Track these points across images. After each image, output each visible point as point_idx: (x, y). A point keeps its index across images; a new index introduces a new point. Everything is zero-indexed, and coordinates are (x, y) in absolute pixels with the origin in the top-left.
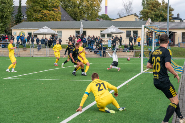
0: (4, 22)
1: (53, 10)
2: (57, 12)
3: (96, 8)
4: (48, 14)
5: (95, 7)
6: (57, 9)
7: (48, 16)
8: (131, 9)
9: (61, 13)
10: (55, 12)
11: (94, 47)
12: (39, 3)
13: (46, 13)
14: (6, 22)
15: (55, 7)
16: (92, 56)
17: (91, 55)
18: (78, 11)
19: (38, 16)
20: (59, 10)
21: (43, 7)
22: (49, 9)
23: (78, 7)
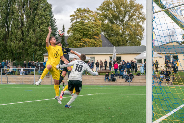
0: (43, 50)
1: (94, 38)
2: (98, 40)
3: (138, 37)
4: (88, 42)
5: (138, 35)
6: (98, 37)
7: (88, 44)
8: (174, 38)
9: (101, 40)
10: (95, 40)
11: (125, 73)
12: (79, 32)
13: (87, 41)
14: (44, 49)
15: (96, 35)
16: (121, 84)
17: (121, 82)
18: (121, 39)
19: (79, 44)
20: (99, 38)
21: (83, 35)
22: (90, 37)
23: (121, 36)
